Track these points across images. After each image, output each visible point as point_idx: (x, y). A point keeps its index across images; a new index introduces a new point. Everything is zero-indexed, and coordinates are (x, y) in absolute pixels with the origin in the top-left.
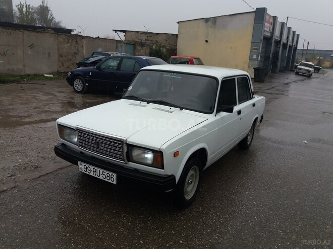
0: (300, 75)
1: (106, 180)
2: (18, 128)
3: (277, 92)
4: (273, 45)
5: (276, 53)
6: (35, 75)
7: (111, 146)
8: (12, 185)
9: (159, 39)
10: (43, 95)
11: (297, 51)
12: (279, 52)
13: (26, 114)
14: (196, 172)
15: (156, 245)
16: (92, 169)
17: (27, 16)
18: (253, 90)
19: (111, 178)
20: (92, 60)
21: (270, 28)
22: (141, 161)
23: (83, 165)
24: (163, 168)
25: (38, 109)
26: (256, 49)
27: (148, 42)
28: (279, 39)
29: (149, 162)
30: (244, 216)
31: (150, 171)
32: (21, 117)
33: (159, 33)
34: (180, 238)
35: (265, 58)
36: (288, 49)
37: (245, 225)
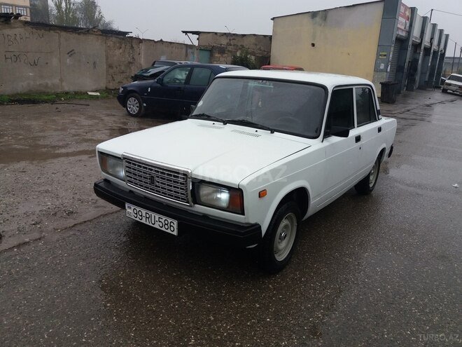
0: (450, 93)
1: (163, 229)
2: (49, 161)
3: (414, 117)
4: (409, 49)
5: (414, 62)
6: (76, 93)
7: (171, 181)
8: (36, 235)
9: (246, 43)
10: (85, 119)
11: (445, 59)
12: (418, 60)
13: (61, 144)
14: (292, 223)
15: (232, 323)
16: (144, 215)
17: (67, 14)
18: (378, 108)
19: (171, 227)
20: (153, 71)
21: (406, 25)
22: (213, 203)
23: (133, 208)
24: (243, 214)
25: (77, 137)
26: (385, 55)
27: (230, 48)
28: (418, 41)
29: (224, 205)
30: (362, 286)
31: (223, 217)
32: (54, 147)
33: (245, 35)
34: (268, 315)
35: (399, 68)
36: (431, 55)
37: (362, 299)
